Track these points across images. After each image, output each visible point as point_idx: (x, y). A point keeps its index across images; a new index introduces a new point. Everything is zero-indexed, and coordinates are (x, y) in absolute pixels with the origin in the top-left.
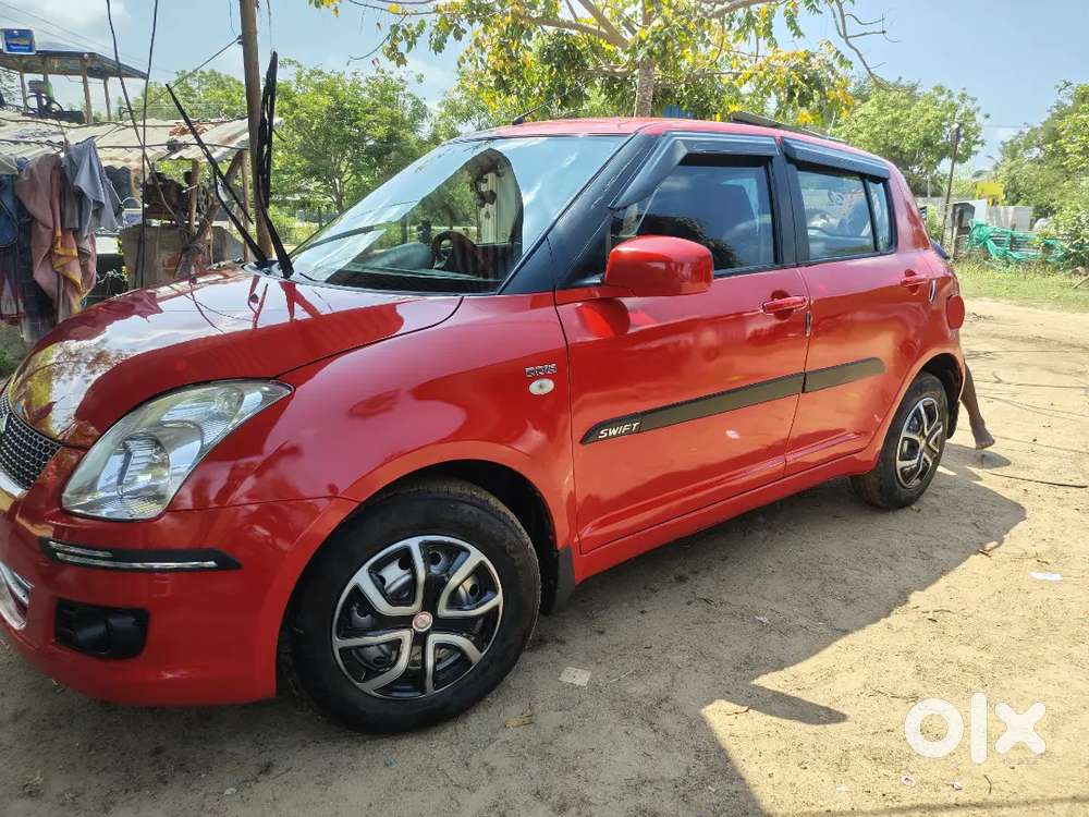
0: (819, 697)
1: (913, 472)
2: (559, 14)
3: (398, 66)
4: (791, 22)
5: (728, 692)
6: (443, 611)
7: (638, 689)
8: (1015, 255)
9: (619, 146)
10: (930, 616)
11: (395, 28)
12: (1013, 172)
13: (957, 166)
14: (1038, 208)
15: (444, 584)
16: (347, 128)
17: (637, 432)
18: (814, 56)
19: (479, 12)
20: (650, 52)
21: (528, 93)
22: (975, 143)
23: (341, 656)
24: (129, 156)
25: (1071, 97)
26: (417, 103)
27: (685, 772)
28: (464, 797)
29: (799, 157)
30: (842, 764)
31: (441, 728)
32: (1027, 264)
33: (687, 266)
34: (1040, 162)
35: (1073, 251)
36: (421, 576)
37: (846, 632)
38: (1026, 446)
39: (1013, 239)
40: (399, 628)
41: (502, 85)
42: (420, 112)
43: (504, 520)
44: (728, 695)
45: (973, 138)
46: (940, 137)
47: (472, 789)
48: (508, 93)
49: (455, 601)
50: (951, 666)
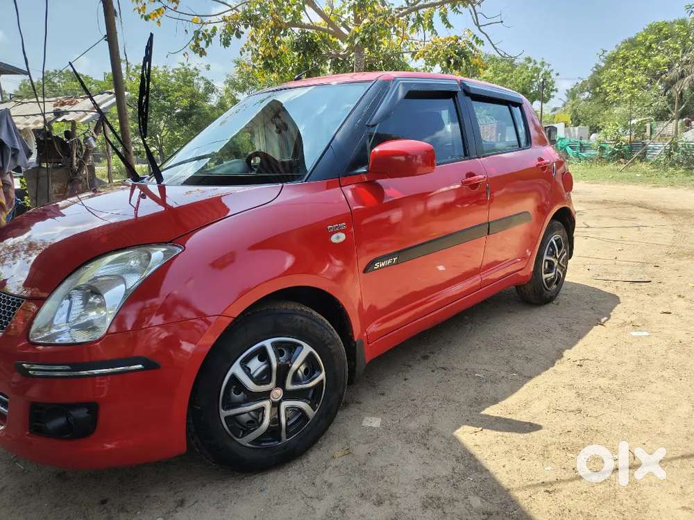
0: (523, 417)
1: (552, 280)
2: (302, 20)
3: (201, 57)
4: (445, 20)
5: (468, 421)
6: (289, 386)
7: (412, 425)
8: (584, 154)
9: (368, 88)
10: (578, 363)
11: (197, 33)
12: (575, 108)
13: (544, 105)
14: (591, 127)
15: (289, 368)
16: (163, 102)
17: (397, 263)
18: (460, 39)
19: (251, 20)
20: (363, 40)
21: (285, 71)
22: (552, 90)
23: (226, 422)
24: (27, 121)
25: (603, 61)
26: (208, 83)
27: (452, 471)
28: (315, 504)
29: (472, 92)
30: (544, 454)
31: (292, 464)
32: (590, 160)
33: (419, 157)
34: (590, 100)
35: (617, 150)
36: (274, 365)
37: (530, 378)
38: (613, 262)
39: (581, 145)
40: (261, 400)
41: (268, 67)
42: (210, 89)
43: (322, 324)
44: (468, 422)
45: (551, 87)
46: (531, 88)
47: (319, 498)
48: (273, 71)
49: (296, 380)
50: (597, 390)
